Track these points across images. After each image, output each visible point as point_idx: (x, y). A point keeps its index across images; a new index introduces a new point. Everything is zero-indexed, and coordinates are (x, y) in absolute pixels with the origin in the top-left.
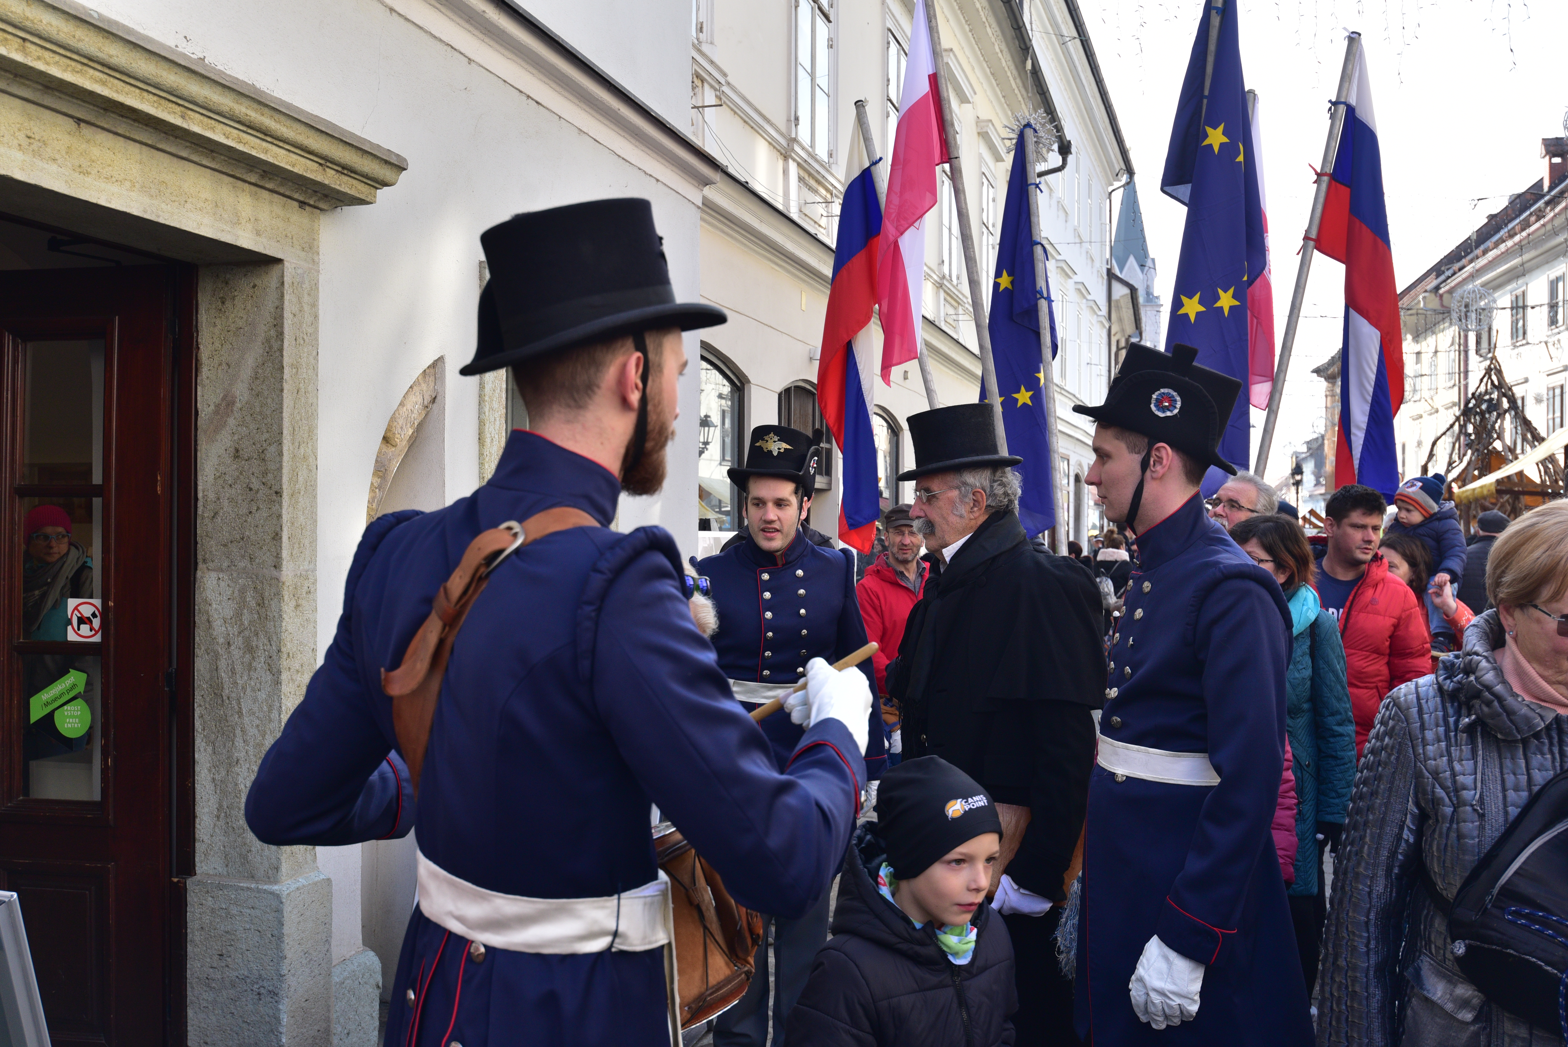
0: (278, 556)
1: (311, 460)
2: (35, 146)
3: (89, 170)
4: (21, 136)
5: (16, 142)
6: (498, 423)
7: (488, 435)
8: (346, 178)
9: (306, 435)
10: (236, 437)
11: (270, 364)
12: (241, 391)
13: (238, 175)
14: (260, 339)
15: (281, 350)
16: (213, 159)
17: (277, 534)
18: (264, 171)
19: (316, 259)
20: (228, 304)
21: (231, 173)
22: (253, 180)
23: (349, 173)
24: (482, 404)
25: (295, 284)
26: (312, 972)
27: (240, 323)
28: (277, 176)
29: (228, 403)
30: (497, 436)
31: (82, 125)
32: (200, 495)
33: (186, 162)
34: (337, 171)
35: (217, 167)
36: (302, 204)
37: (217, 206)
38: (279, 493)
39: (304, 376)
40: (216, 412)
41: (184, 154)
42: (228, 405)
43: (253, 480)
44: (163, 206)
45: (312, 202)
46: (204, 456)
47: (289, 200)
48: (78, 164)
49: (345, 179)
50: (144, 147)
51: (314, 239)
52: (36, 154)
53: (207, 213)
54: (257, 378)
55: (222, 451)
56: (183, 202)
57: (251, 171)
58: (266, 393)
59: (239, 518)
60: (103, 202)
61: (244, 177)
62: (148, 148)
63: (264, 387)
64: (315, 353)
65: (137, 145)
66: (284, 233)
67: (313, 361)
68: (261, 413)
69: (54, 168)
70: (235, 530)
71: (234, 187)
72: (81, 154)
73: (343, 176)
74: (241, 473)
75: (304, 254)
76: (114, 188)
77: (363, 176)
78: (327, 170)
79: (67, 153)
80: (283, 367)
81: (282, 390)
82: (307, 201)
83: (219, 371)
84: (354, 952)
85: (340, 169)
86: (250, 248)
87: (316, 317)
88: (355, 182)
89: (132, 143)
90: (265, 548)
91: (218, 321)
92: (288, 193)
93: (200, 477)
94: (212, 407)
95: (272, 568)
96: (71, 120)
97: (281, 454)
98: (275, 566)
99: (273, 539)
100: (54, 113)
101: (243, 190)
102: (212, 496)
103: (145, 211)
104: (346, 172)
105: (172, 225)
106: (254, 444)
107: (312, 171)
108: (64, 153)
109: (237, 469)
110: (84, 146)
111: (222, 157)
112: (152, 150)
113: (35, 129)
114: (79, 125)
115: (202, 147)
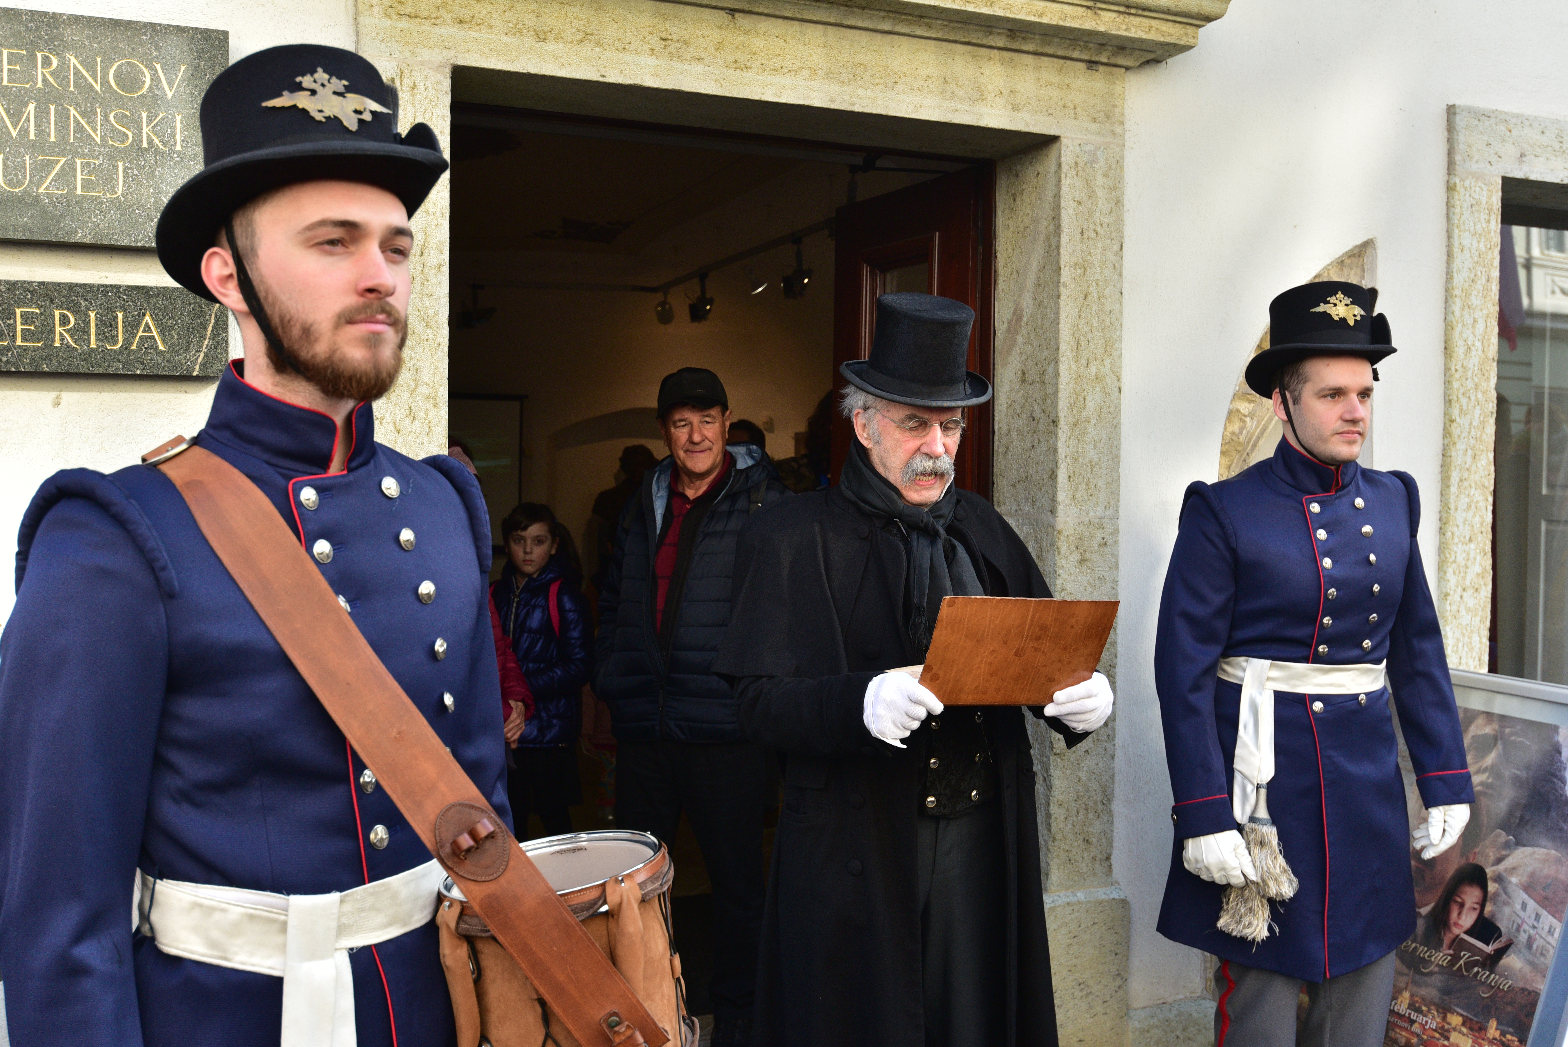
0: (1054, 500)
1: (1109, 381)
2: (673, 47)
3: (748, 64)
4: (654, 41)
5: (647, 47)
6: (1481, 325)
7: (1461, 343)
8: (1138, 20)
9: (1101, 350)
10: (1023, 359)
11: (1050, 267)
12: (1027, 304)
13: (975, 41)
14: (1042, 237)
15: (1058, 247)
16: (930, 27)
17: (1053, 472)
18: (1010, 30)
19: (1118, 129)
20: (1018, 199)
21: (964, 40)
22: (1000, 44)
23: (1140, 12)
24: (1450, 301)
25: (1081, 165)
26: (1091, 1008)
27: (1027, 222)
28: (1034, 34)
29: (1017, 316)
30: (1478, 344)
31: (737, 15)
32: (996, 428)
33: (896, 37)
34: (1119, 12)
35: (939, 36)
36: (1092, 64)
37: (946, 82)
38: (1055, 422)
39: (1098, 276)
40: (1009, 330)
41: (886, 26)
42: (1017, 320)
43: (1036, 408)
44: (861, 91)
45: (1104, 60)
46: (999, 382)
47: (1069, 62)
48: (733, 59)
49: (1136, 21)
50: (829, 27)
51: (1114, 106)
52: (676, 56)
53: (931, 92)
54: (1039, 285)
55: (1013, 375)
56: (890, 84)
57: (991, 33)
58: (1046, 301)
59: (1025, 454)
60: (769, 97)
61: (984, 42)
62: (835, 28)
63: (1045, 295)
64: (1116, 248)
65: (820, 27)
66: (1061, 103)
67: (1112, 258)
68: (1042, 327)
69: (699, 68)
70: (1021, 468)
71: (974, 57)
72: (737, 47)
73: (1132, 18)
74: (1026, 400)
75: (1094, 127)
76: (787, 80)
77: (1163, 12)
78: (1101, 13)
79: (717, 49)
80: (1060, 268)
81: (1059, 297)
82: (1096, 59)
83: (1011, 281)
84: (1181, 997)
85: (1122, 9)
86: (1001, 127)
87: (1118, 203)
88: (1154, 23)
89: (812, 25)
90: (1044, 489)
91: (1011, 223)
92: (1060, 53)
93: (996, 407)
94: (1006, 324)
95: (1049, 514)
96: (722, 13)
97: (1057, 375)
98: (1051, 511)
99: (1050, 477)
100: (698, 8)
101: (990, 59)
102: (1005, 428)
103: (832, 101)
104: (1133, 11)
105: (874, 111)
106: (1036, 364)
107: (1073, 18)
108: (712, 50)
109: (1023, 395)
110: (741, 38)
111: (939, 22)
112: (842, 29)
113: (673, 30)
114: (733, 16)
115: (905, 14)
